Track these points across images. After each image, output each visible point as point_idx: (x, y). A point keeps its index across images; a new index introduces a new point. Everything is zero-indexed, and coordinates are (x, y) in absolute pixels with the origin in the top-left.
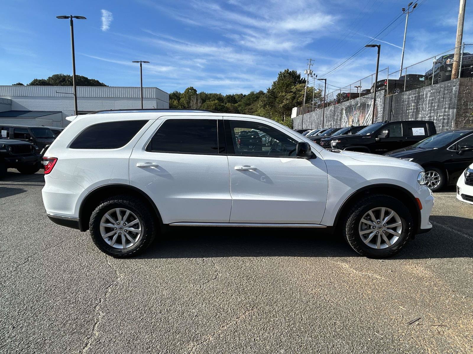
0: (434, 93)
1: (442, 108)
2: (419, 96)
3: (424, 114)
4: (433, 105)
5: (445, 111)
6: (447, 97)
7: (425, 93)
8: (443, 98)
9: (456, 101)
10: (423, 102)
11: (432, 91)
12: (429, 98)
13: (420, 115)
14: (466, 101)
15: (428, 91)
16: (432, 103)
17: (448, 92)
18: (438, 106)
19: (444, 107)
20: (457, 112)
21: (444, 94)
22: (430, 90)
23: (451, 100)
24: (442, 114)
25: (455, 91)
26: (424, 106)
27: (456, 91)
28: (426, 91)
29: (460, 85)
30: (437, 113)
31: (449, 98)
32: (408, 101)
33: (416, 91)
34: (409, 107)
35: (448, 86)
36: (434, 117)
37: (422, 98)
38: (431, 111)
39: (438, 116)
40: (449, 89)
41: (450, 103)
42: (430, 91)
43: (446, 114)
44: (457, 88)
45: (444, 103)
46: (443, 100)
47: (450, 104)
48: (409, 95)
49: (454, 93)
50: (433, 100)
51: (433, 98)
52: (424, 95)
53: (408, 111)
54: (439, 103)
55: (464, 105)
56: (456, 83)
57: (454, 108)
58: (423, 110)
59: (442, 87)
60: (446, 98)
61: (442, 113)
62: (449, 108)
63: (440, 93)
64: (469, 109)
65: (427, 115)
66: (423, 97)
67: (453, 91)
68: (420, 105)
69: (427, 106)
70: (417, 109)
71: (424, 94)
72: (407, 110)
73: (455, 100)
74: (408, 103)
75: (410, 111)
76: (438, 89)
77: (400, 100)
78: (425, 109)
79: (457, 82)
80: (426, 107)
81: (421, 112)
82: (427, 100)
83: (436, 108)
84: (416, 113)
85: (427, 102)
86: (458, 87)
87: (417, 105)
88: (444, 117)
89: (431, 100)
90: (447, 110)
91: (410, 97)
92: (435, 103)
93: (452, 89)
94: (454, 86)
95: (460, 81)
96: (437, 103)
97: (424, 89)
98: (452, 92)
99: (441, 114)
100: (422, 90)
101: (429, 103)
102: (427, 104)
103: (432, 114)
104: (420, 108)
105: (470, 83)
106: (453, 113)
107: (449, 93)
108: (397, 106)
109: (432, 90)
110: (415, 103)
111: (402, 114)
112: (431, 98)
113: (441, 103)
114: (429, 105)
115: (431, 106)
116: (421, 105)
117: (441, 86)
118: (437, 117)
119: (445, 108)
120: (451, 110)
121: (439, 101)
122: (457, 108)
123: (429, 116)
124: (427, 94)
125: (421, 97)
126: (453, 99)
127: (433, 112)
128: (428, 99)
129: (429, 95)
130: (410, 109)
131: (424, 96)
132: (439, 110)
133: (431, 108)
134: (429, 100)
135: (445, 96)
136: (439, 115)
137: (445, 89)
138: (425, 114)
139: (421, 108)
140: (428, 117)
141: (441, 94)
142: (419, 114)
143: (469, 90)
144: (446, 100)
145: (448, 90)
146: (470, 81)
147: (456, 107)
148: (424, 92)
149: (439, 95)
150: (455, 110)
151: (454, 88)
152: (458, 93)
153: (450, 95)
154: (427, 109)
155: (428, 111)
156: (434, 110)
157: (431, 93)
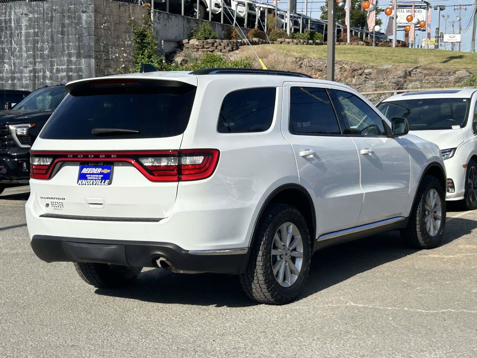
0: (37, 20)
1: (63, 55)
3: (17, 64)
4: (39, 46)
5: (70, 62)
6: (70, 32)
7: (13, 17)
8: (62, 33)
9: (93, 44)
10: (11, 37)
11: (31, 16)
12: (26, 29)
13: (7, 66)
14: (106, 44)
15: (22, 14)
16: (35, 42)
17: (72, 22)
18: (52, 49)
19: (66, 52)
20: (97, 65)
21: (63, 26)
22: (25, 11)
23: (80, 39)
24: (64, 67)
25: (86, 22)
26: (15, 46)
27: (88, 23)
28: (15, 14)
29: (96, 11)
30: (52, 65)
31: (75, 35)
35: (69, 10)
36: (44, 72)
37: (6, 28)
38: (34, 59)
39: (55, 71)
40: (73, 15)
41: (79, 45)
42: (26, 15)
43: (73, 67)
44: (90, 17)
45: (66, 44)
46: (62, 38)
47: (79, 48)
49: (84, 25)
50: (36, 34)
51: (36, 30)
52: (13, 23)
54: (52, 43)
55: (104, 51)
57: (90, 57)
58: (12, 54)
59: (55, 10)
60: (68, 35)
61: (64, 65)
62: (79, 56)
63: (51, 21)
64: (111, 59)
65: (26, 67)
66: (10, 26)
67: (84, 22)
68: (2, 43)
69: (24, 47)
71: (10, 20)
73: (89, 41)
76: (47, 14)
78: (18, 54)
79: (90, 5)
80: (21, 48)
81: (10, 59)
82: (21, 33)
83: (46, 52)
85: (23, 38)
86: (92, 15)
88: (70, 74)
89: (32, 35)
90: (73, 59)
92: (43, 42)
93: (80, 18)
94: (84, 12)
95: (94, 3)
96: (48, 42)
97: (11, 9)
98: (79, 23)
99: (60, 67)
100: (6, 9)
101: (27, 42)
102: (24, 42)
103: (39, 66)
105: (108, 8)
106: (89, 65)
107: (73, 25)
109: (31, 12)
112: (32, 31)
113: (57, 43)
114: (29, 45)
115: (35, 49)
116: (6, 44)
117: (52, 8)
118: (51, 72)
119: (70, 55)
120: (83, 60)
121: (52, 38)
122: (96, 58)
123: (31, 68)
124: (18, 21)
125: (3, 24)
126: (84, 38)
127: (40, 62)
128: (23, 32)
129: (24, 23)
131: (11, 23)
132: (55, 57)
133: (34, 52)
134: (27, 35)
135: (65, 30)
136: (57, 69)
137: (64, 16)
138: (20, 64)
140: (30, 72)
141: (56, 23)
142: (5, 63)
143: (109, 24)
144: (68, 38)
145: (69, 17)
146: (108, 6)
147: (93, 54)
148: (10, 14)
149: (51, 26)
150: (93, 61)
151: (84, 16)
152: (93, 26)
153: (76, 29)
154: (25, 55)
155: (28, 57)
156: (42, 56)
157: (30, 19)
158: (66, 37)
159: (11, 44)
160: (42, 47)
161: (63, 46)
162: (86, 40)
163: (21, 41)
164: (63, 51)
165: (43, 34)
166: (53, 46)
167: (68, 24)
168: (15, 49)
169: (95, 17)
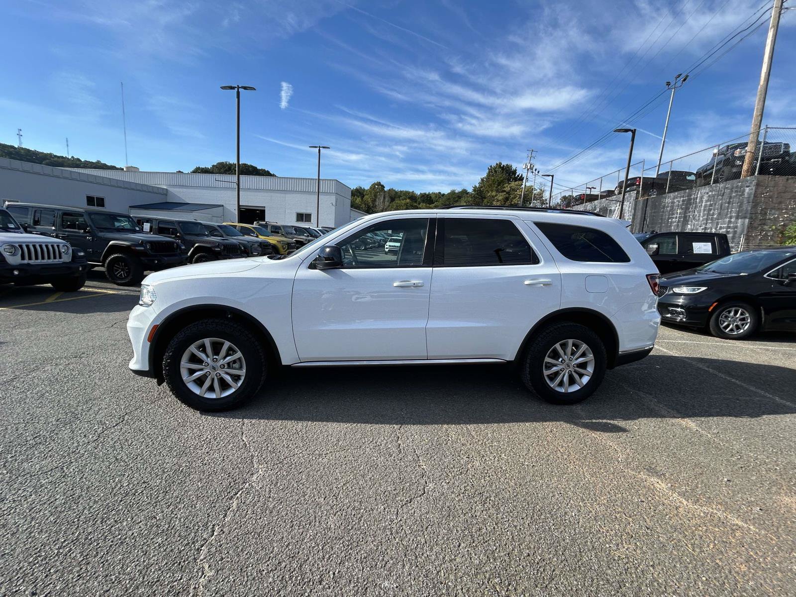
0: (713, 196)
1: (726, 218)
2: (690, 199)
3: (695, 225)
4: (711, 212)
5: (730, 222)
6: (735, 202)
7: (699, 196)
8: (729, 203)
9: (750, 208)
10: (695, 208)
11: (710, 193)
12: (706, 202)
13: (689, 226)
14: (765, 208)
15: (705, 193)
16: (710, 210)
17: (737, 195)
18: (719, 214)
19: (729, 215)
20: (750, 223)
21: (730, 198)
22: (707, 191)
23: (740, 207)
24: (725, 226)
27: (749, 194)
28: (701, 194)
29: (758, 185)
30: (717, 224)
31: (738, 203)
32: (672, 207)
33: (686, 193)
34: (673, 214)
35: (737, 186)
36: (711, 229)
37: (693, 203)
38: (707, 221)
39: (718, 228)
40: (739, 190)
41: (739, 210)
42: (708, 193)
43: (732, 225)
44: (752, 189)
45: (730, 210)
46: (728, 206)
47: (739, 212)
48: (674, 199)
49: (746, 195)
50: (711, 205)
51: (712, 202)
52: (698, 199)
53: (670, 220)
54: (721, 210)
55: (760, 213)
56: (751, 183)
57: (745, 218)
58: (694, 219)
59: (727, 188)
60: (733, 204)
61: (725, 224)
62: (737, 217)
63: (723, 195)
65: (700, 226)
66: (696, 202)
67: (746, 194)
68: (689, 212)
69: (702, 214)
70: (685, 217)
71: (697, 198)
72: (669, 218)
73: (747, 207)
74: (672, 209)
75: (673, 220)
76: (722, 191)
77: (660, 204)
78: (697, 218)
79: (754, 181)
80: (700, 215)
81: (692, 222)
82: (702, 205)
83: (715, 216)
84: (682, 223)
85: (702, 208)
86: (754, 188)
87: (685, 213)
88: (728, 230)
89: (708, 206)
90: (733, 220)
91: (676, 200)
92: (714, 210)
93: (744, 191)
94: (747, 187)
95: (757, 179)
96: (718, 210)
97: (699, 191)
98: (743, 194)
99: (722, 226)
100: (696, 191)
101: (704, 210)
102: (702, 211)
103: (709, 226)
104: (689, 216)
106: (743, 224)
107: (738, 197)
108: (654, 213)
109: (710, 191)
110: (682, 209)
111: (661, 223)
112: (709, 203)
113: (724, 210)
114: (705, 212)
115: (708, 214)
116: (691, 213)
117: (725, 187)
119: (731, 217)
120: (740, 220)
121: (721, 207)
122: (751, 218)
124: (702, 198)
125: (692, 201)
126: (744, 205)
127: (710, 223)
128: (703, 204)
129: (705, 198)
130: (673, 218)
131: (697, 200)
132: (721, 219)
133: (707, 216)
134: (705, 206)
135: (731, 200)
136: (720, 227)
137: (732, 191)
138: (698, 225)
139: (691, 217)
140: (702, 229)
141: (726, 197)
142: (688, 224)
143: (771, 193)
144: (732, 206)
145: (736, 191)
147: (748, 216)
148: (698, 194)
149: (722, 199)
150: (747, 220)
151: (747, 190)
152: (753, 196)
153: (739, 199)
154: (701, 219)
155: (703, 220)
156: (712, 219)
157: (709, 196)
158: (730, 206)
159: (694, 213)
160: (714, 213)
161: (728, 211)
162: (744, 208)
163: (700, 210)
164: (727, 214)
165: (715, 204)
166: (720, 212)
167: (735, 196)
168: (696, 215)
169: (756, 189)
